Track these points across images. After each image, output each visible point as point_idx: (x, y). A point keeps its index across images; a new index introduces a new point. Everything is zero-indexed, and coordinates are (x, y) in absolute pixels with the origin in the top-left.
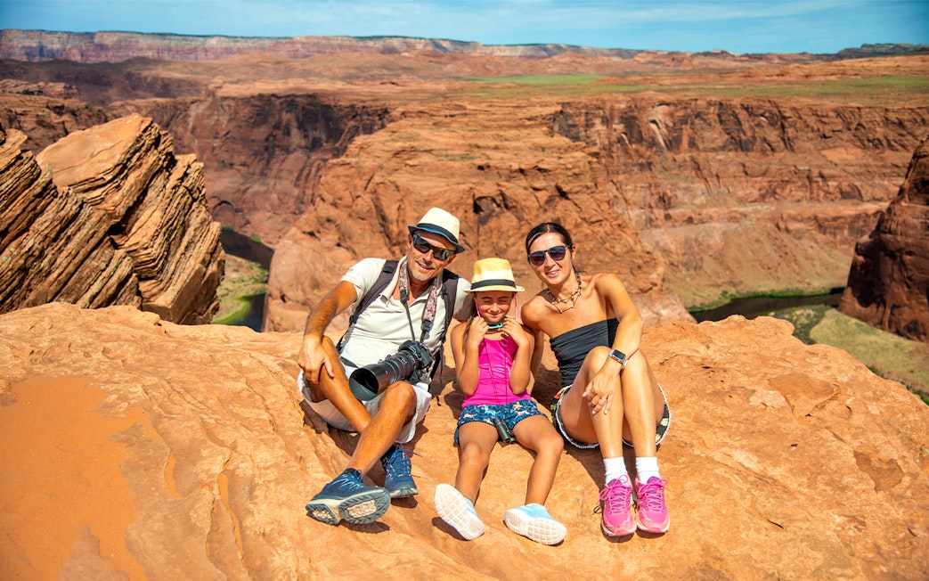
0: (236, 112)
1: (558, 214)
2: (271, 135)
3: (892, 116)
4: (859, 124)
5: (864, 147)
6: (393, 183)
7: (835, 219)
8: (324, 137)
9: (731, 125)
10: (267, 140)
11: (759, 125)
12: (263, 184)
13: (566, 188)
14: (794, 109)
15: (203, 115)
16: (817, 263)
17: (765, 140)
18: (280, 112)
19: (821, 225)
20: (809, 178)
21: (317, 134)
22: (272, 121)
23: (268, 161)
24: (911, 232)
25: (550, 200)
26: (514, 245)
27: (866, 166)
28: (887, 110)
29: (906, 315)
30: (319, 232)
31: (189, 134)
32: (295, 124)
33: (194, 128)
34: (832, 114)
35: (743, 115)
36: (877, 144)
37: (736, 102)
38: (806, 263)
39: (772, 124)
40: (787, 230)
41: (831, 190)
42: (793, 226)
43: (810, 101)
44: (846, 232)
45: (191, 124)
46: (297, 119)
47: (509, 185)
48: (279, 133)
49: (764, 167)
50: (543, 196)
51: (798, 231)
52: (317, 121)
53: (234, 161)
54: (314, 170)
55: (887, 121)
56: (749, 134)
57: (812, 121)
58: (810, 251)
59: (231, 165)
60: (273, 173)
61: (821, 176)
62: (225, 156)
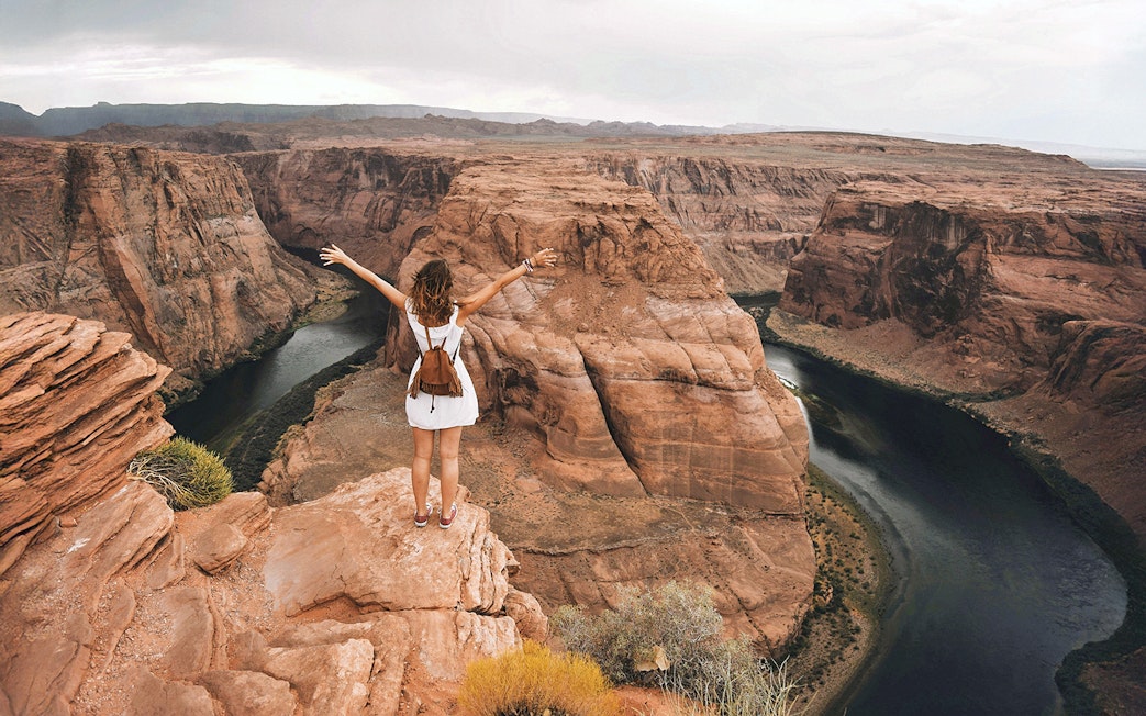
0: (314, 161)
1: (646, 239)
2: (343, 178)
3: (797, 174)
4: (777, 178)
5: (780, 195)
6: (510, 215)
7: (765, 243)
8: (387, 179)
9: (694, 176)
10: (340, 181)
11: (713, 176)
12: (338, 215)
13: (650, 220)
14: (734, 166)
15: (289, 163)
16: (755, 274)
17: (717, 187)
18: (351, 160)
19: (756, 247)
20: (747, 214)
21: (381, 177)
22: (345, 167)
23: (341, 198)
24: (831, 254)
25: (638, 229)
26: (612, 262)
27: (783, 207)
28: (793, 169)
29: (828, 311)
30: (441, 252)
31: (278, 177)
32: (363, 169)
33: (282, 173)
34: (759, 170)
35: (701, 169)
36: (788, 192)
37: (696, 159)
38: (748, 275)
39: (721, 176)
40: (735, 251)
41: (762, 223)
42: (738, 248)
43: (745, 161)
44: (772, 253)
45: (280, 170)
46: (365, 166)
47: (606, 218)
48: (350, 177)
49: (717, 206)
50: (633, 226)
51: (741, 252)
52: (381, 167)
53: (314, 197)
54: (380, 204)
55: (794, 177)
56: (706, 182)
57: (746, 174)
58: (750, 266)
59: (312, 201)
60: (346, 207)
61: (755, 213)
62: (307, 194)
